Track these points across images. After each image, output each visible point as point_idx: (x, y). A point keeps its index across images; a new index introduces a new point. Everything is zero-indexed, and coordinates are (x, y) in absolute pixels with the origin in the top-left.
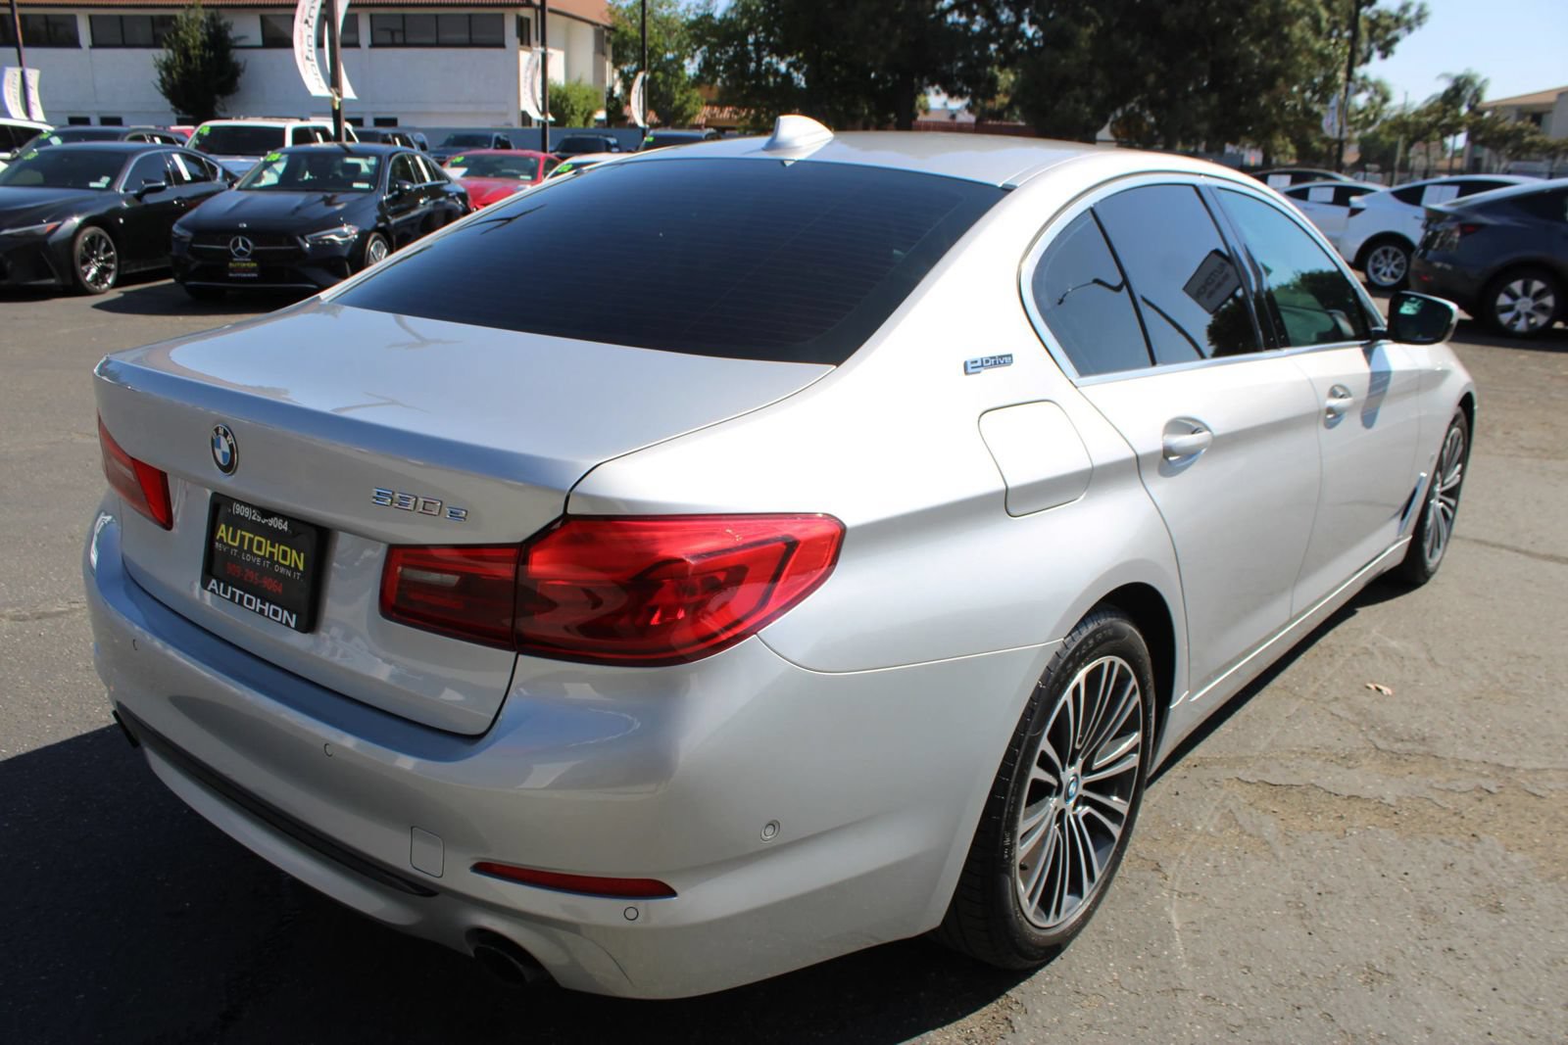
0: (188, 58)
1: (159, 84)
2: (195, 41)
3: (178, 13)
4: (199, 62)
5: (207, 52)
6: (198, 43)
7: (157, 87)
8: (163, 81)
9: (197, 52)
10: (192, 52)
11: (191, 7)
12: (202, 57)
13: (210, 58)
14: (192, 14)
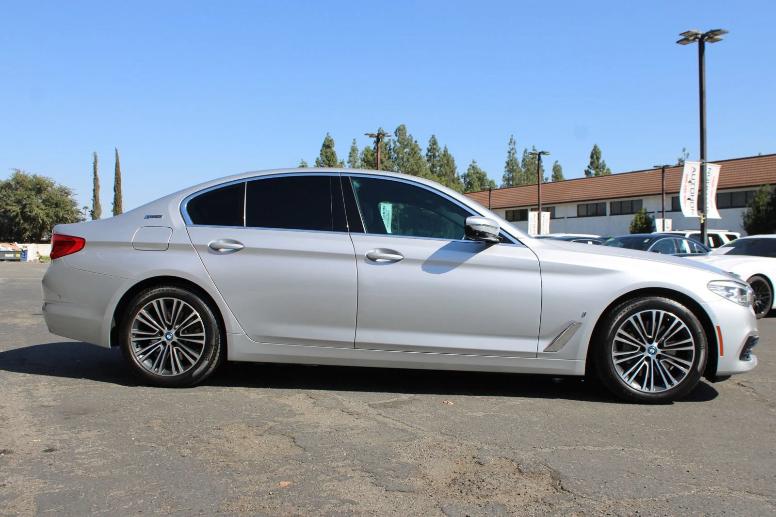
0: (759, 211)
1: (743, 224)
2: (763, 202)
3: (757, 189)
4: (764, 212)
5: (769, 207)
6: (765, 203)
7: (742, 227)
8: (745, 223)
9: (764, 208)
10: (761, 208)
11: (764, 185)
12: (766, 210)
13: (770, 211)
14: (764, 189)
